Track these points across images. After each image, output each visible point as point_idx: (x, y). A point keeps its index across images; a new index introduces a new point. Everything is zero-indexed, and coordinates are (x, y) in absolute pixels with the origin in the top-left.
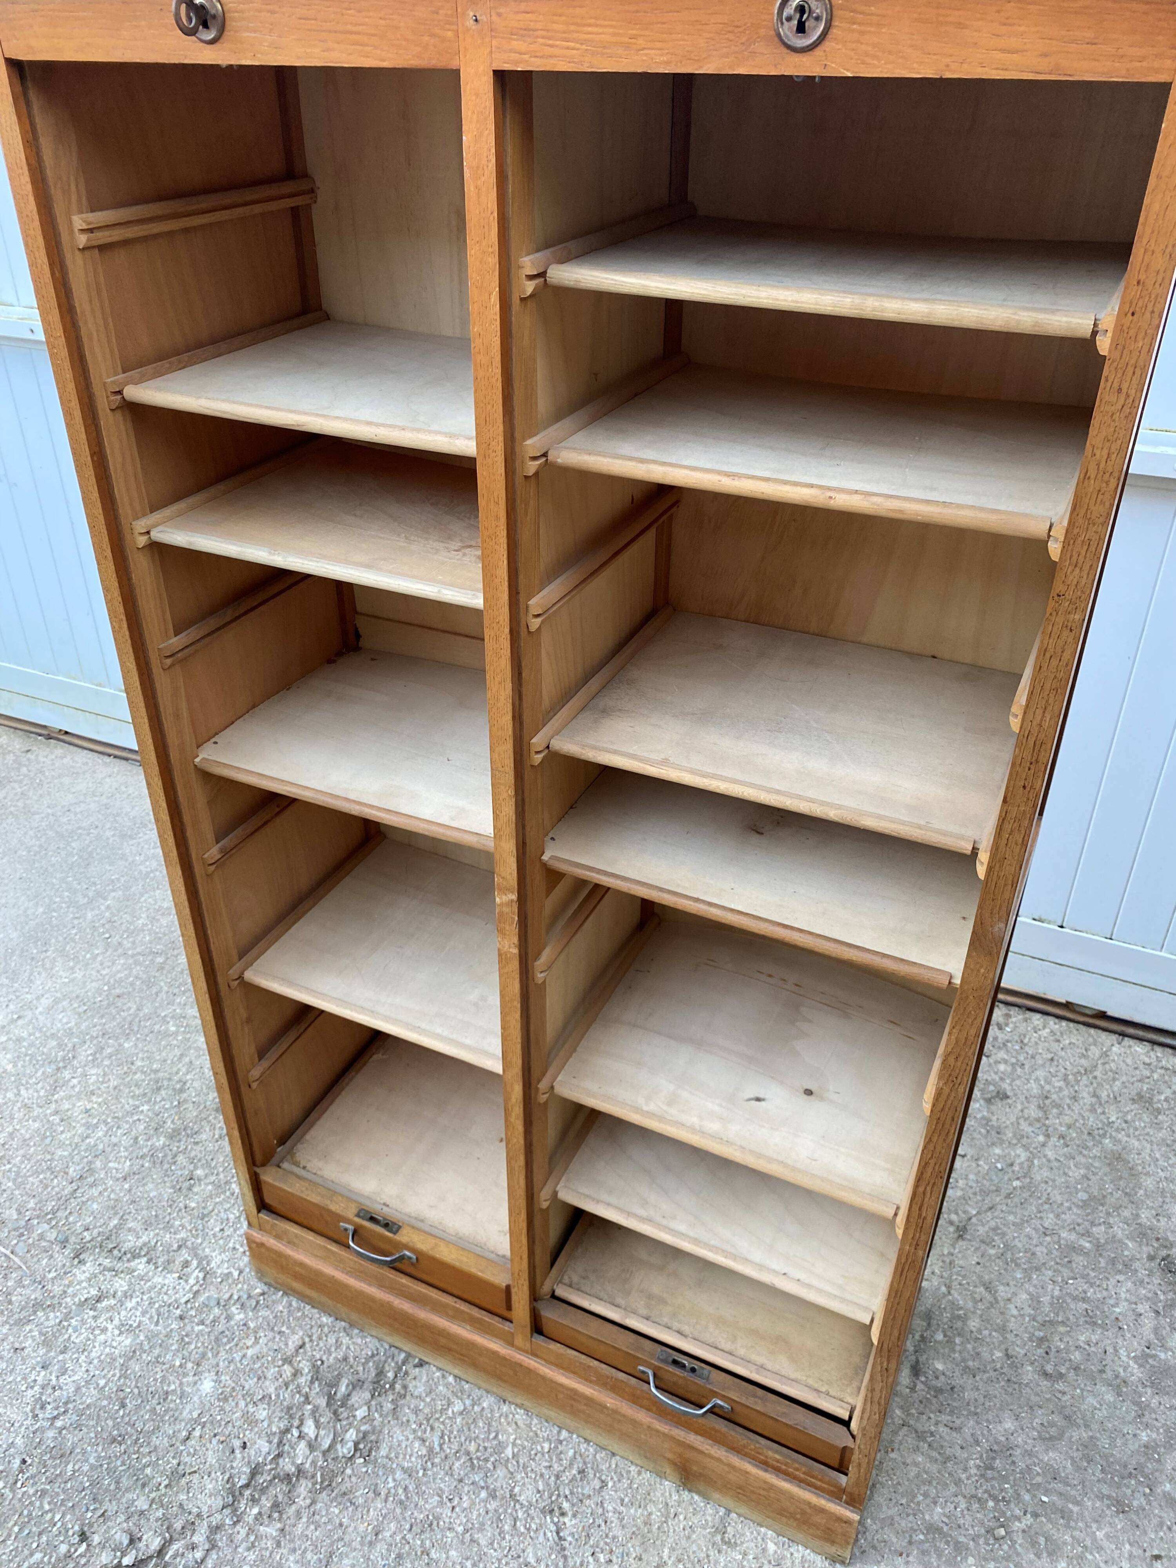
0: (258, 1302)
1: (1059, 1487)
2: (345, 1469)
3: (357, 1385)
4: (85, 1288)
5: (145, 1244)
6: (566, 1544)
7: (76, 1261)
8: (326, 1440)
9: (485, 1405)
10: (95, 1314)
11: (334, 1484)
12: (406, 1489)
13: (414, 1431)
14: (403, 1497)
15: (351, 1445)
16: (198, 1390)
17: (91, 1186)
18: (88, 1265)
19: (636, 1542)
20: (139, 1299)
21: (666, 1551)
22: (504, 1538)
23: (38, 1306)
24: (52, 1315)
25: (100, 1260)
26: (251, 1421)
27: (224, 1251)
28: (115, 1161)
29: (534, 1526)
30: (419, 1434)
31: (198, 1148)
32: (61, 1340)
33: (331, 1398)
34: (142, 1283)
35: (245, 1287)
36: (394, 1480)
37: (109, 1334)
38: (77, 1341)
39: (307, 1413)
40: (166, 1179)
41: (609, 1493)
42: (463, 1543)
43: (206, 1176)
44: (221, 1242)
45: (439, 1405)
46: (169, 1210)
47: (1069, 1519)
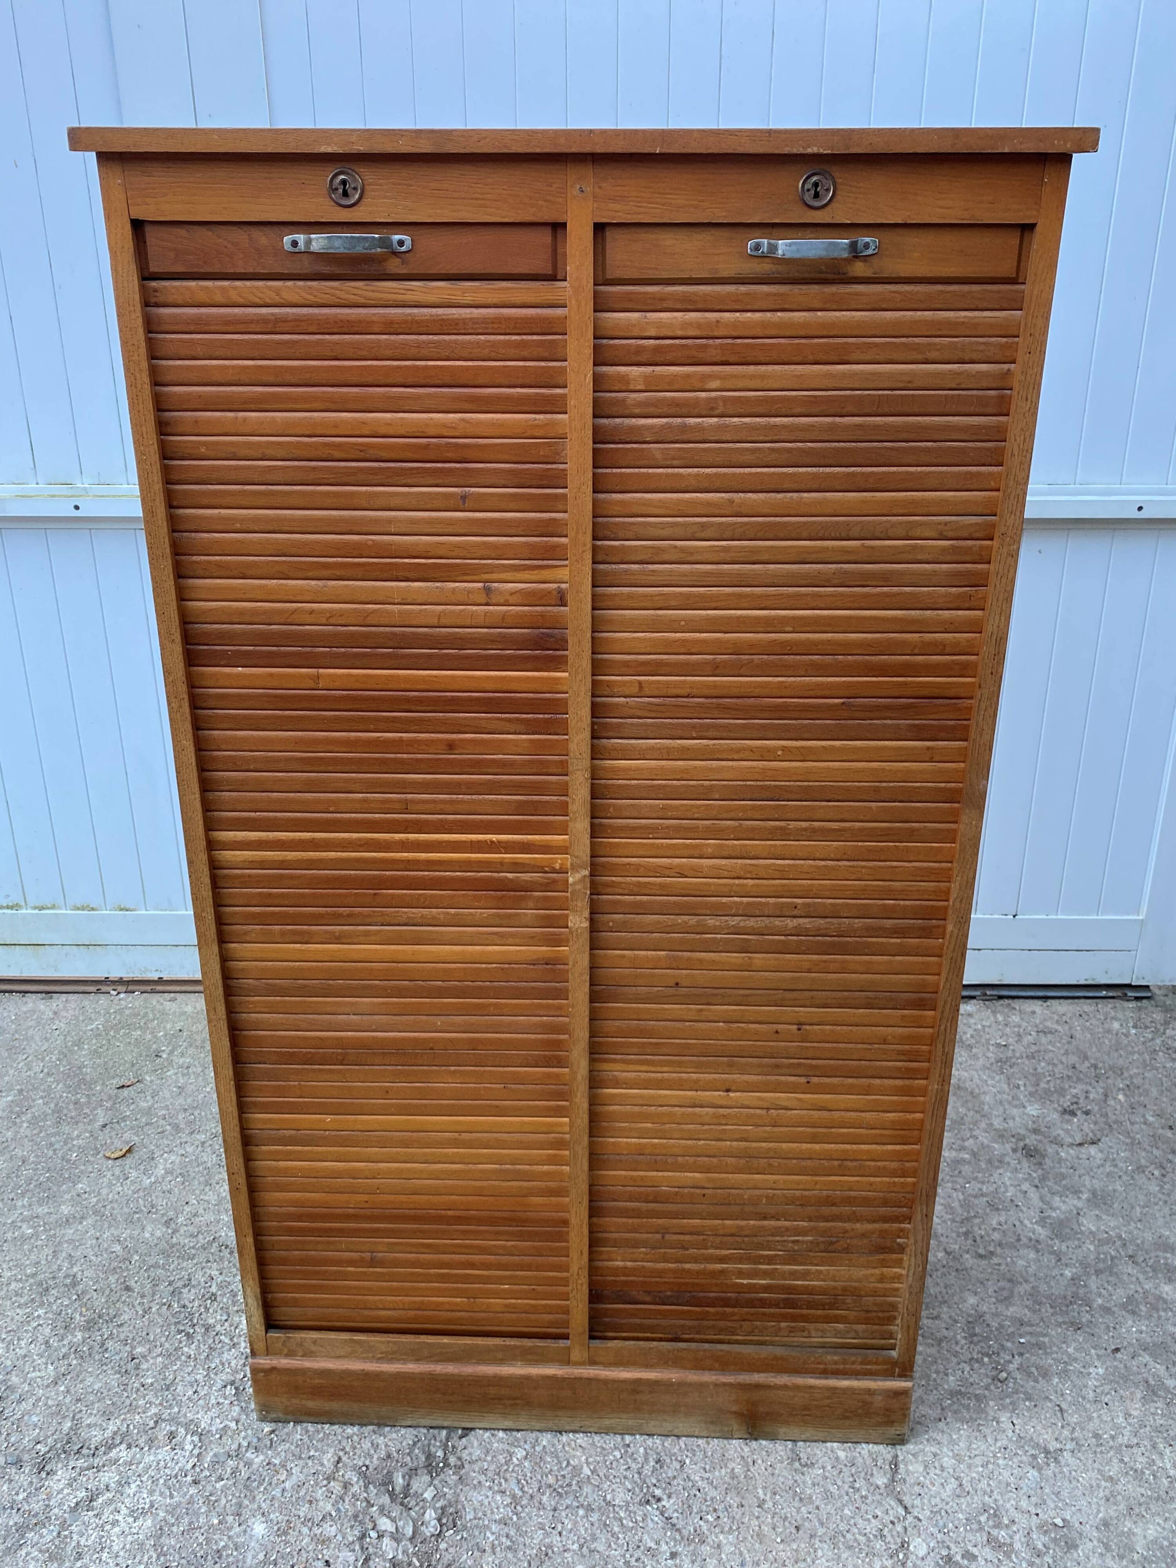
0: (271, 1440)
1: (1028, 1329)
2: (438, 1546)
3: (413, 1472)
4: (69, 1494)
5: (115, 1433)
6: (674, 1521)
7: (43, 1475)
8: (406, 1529)
9: (544, 1443)
10: (95, 1512)
11: (433, 1563)
12: (507, 1536)
13: (490, 1488)
14: (509, 1543)
15: (434, 1522)
16: (251, 1537)
17: (19, 1402)
18: (59, 1473)
19: (733, 1493)
20: (138, 1483)
21: (760, 1491)
22: (618, 1538)
23: (22, 1529)
24: (45, 1532)
25: (72, 1464)
26: (325, 1541)
27: (209, 1410)
28: (34, 1371)
29: (639, 1518)
30: (496, 1488)
31: (125, 1328)
32: (69, 1549)
33: (392, 1494)
34: (133, 1467)
35: (249, 1432)
36: (493, 1533)
37: (122, 1524)
38: (90, 1543)
39: (376, 1515)
40: (105, 1368)
41: (691, 1468)
42: (583, 1556)
43: (150, 1351)
44: (201, 1402)
45: (501, 1459)
46: (126, 1394)
47: (1045, 1348)
